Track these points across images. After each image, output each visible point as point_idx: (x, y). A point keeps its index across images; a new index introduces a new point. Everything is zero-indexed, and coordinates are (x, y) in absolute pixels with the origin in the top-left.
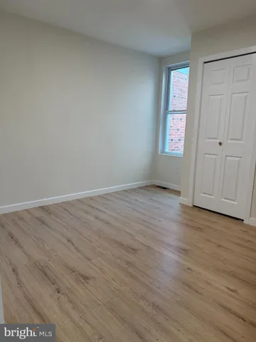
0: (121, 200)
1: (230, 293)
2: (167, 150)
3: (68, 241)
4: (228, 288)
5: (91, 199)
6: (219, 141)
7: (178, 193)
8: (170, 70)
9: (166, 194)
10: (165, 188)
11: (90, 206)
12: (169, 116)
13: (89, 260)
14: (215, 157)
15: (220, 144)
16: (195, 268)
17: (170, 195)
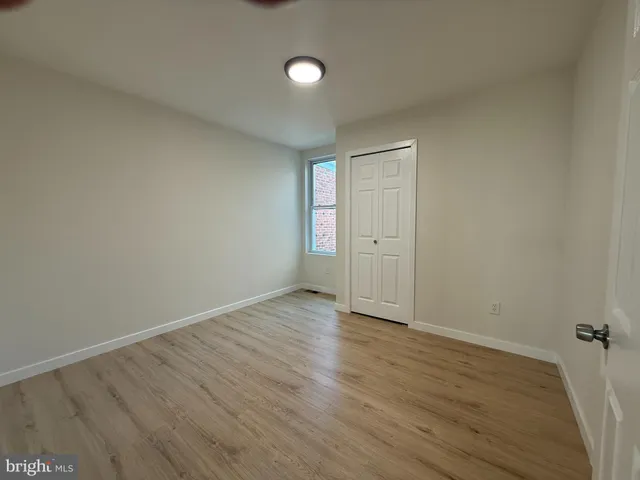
0: (267, 313)
1: (423, 434)
2: (314, 249)
3: (202, 386)
4: (420, 429)
5: (228, 316)
6: (374, 239)
7: (332, 297)
8: (312, 164)
9: (318, 299)
10: (315, 292)
11: (228, 327)
12: (314, 211)
13: (234, 415)
14: (370, 256)
15: (375, 242)
16: (373, 403)
17: (324, 301)
